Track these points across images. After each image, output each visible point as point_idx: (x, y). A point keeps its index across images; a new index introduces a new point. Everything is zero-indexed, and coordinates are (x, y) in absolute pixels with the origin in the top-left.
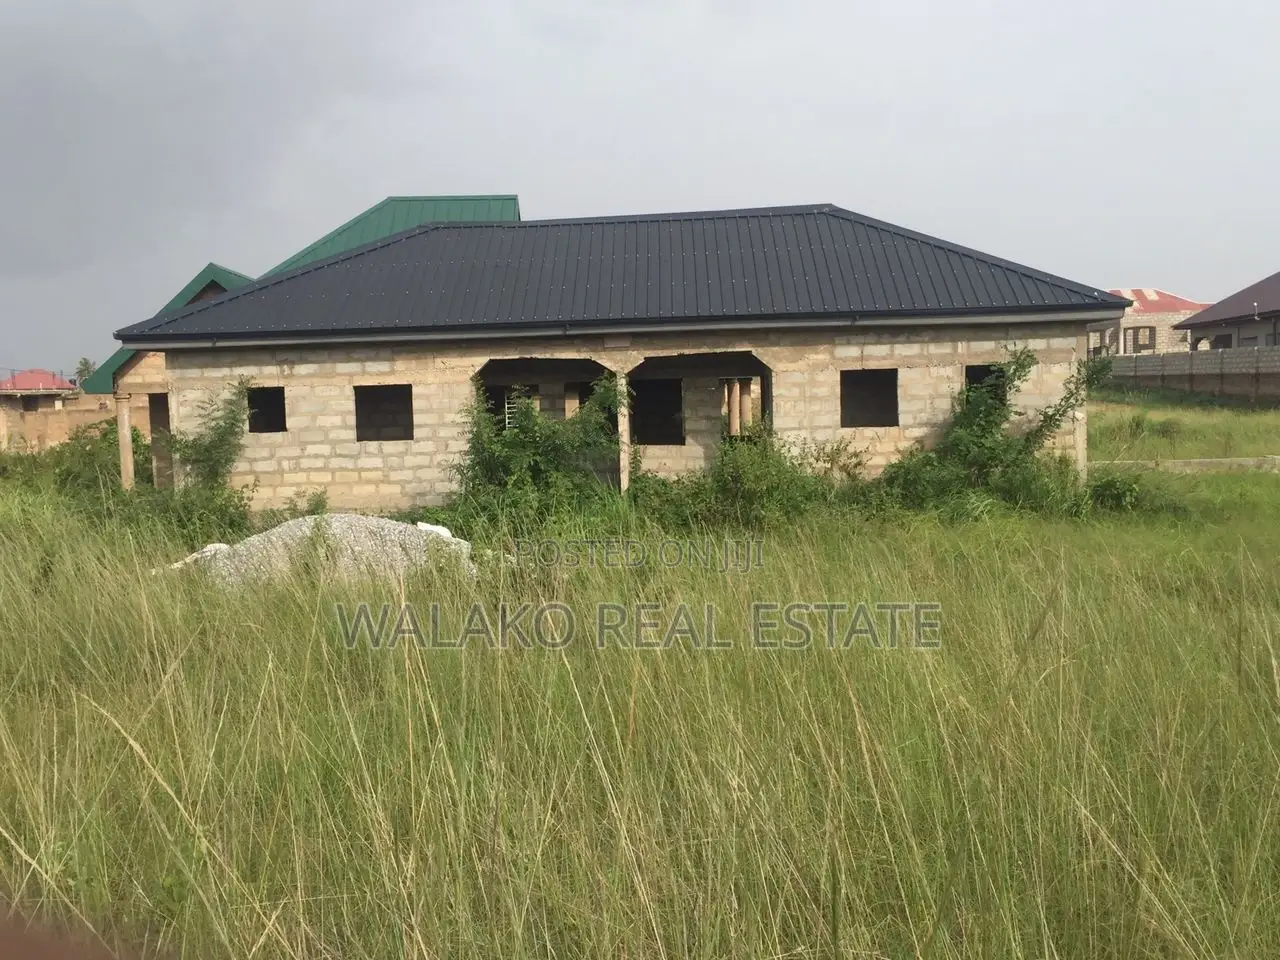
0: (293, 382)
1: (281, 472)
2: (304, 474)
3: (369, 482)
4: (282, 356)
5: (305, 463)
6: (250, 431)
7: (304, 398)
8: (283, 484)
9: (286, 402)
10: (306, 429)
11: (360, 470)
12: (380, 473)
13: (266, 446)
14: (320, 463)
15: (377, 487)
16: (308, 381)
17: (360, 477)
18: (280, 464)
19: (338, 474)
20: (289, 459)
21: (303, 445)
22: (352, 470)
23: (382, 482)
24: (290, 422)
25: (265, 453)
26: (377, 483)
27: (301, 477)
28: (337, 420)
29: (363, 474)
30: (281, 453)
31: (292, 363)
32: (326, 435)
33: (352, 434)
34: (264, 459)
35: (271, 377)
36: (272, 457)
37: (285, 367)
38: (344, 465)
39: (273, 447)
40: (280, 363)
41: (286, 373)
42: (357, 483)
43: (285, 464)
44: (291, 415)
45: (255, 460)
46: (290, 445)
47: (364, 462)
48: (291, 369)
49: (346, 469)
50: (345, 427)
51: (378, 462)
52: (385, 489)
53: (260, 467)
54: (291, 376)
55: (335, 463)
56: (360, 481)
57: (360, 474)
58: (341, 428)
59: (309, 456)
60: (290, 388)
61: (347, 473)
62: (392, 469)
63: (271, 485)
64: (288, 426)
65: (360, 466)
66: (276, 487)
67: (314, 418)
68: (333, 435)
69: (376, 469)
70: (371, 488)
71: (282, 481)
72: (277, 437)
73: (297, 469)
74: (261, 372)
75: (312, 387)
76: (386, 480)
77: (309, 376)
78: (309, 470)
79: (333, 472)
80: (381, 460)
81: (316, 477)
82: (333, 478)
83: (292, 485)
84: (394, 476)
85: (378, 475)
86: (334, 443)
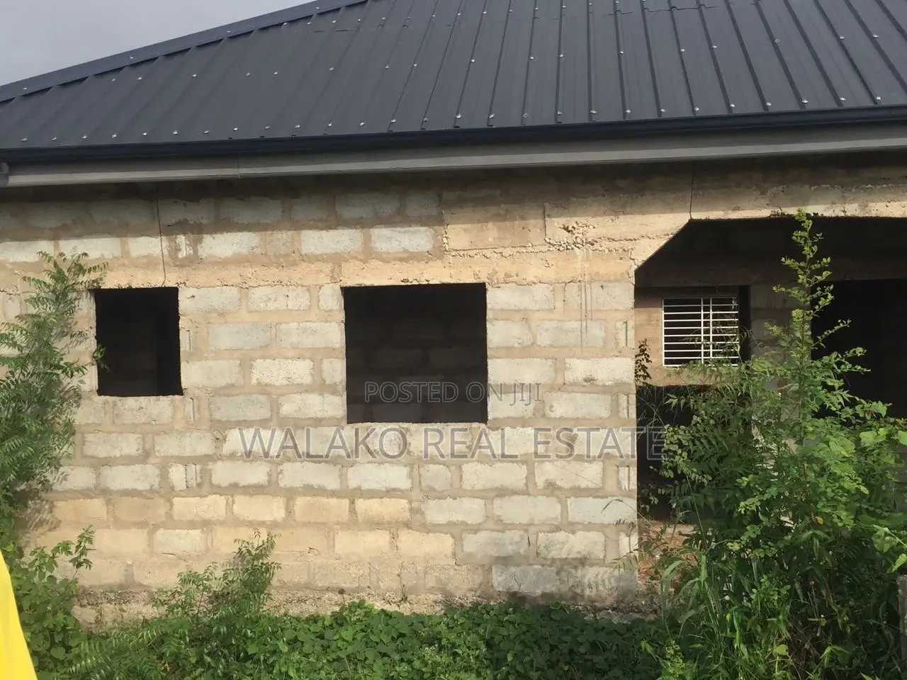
0: (200, 276)
1: (166, 491)
2: (221, 500)
3: (375, 524)
4: (174, 213)
5: (222, 473)
6: (101, 391)
7: (222, 314)
8: (171, 522)
9: (182, 323)
10: (227, 391)
11: (354, 494)
12: (403, 503)
13: (133, 428)
14: (257, 474)
15: (394, 537)
16: (232, 274)
17: (353, 511)
18: (164, 475)
19: (300, 502)
20: (185, 461)
21: (220, 429)
22: (334, 494)
23: (407, 525)
24: (190, 374)
25: (130, 446)
26: (394, 527)
27: (213, 506)
28: (301, 370)
29: (361, 504)
30: (168, 446)
31: (197, 230)
32: (275, 406)
33: (337, 405)
34: (129, 461)
35: (149, 263)
36: (145, 456)
37: (181, 239)
38: (315, 482)
39: (150, 432)
40: (169, 230)
41: (182, 254)
42: (346, 526)
43: (177, 475)
44: (197, 355)
45: (108, 462)
46: (191, 426)
47: (367, 475)
48: (195, 244)
49: (320, 491)
50: (321, 387)
51: (396, 476)
52: (410, 542)
53: (120, 478)
54: (194, 261)
55: (294, 474)
56: (354, 523)
57: (353, 502)
58: (307, 389)
59: (232, 456)
60: (192, 291)
61: (324, 500)
62: (432, 494)
63: (142, 525)
64: (185, 382)
65: (353, 483)
66: (156, 527)
67: (246, 365)
68: (288, 408)
69: (391, 493)
70: (379, 540)
71: (169, 515)
72: (159, 406)
73: (203, 487)
74: (125, 253)
75: (244, 288)
76: (415, 522)
77: (238, 261)
78: (234, 488)
79: (290, 495)
80: (404, 471)
81: (247, 508)
82: (289, 511)
83: (192, 525)
84: (437, 512)
85: (396, 508)
86: (292, 426)
